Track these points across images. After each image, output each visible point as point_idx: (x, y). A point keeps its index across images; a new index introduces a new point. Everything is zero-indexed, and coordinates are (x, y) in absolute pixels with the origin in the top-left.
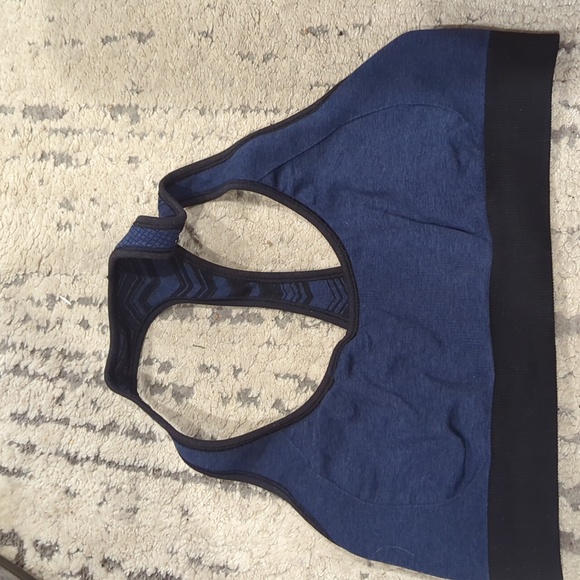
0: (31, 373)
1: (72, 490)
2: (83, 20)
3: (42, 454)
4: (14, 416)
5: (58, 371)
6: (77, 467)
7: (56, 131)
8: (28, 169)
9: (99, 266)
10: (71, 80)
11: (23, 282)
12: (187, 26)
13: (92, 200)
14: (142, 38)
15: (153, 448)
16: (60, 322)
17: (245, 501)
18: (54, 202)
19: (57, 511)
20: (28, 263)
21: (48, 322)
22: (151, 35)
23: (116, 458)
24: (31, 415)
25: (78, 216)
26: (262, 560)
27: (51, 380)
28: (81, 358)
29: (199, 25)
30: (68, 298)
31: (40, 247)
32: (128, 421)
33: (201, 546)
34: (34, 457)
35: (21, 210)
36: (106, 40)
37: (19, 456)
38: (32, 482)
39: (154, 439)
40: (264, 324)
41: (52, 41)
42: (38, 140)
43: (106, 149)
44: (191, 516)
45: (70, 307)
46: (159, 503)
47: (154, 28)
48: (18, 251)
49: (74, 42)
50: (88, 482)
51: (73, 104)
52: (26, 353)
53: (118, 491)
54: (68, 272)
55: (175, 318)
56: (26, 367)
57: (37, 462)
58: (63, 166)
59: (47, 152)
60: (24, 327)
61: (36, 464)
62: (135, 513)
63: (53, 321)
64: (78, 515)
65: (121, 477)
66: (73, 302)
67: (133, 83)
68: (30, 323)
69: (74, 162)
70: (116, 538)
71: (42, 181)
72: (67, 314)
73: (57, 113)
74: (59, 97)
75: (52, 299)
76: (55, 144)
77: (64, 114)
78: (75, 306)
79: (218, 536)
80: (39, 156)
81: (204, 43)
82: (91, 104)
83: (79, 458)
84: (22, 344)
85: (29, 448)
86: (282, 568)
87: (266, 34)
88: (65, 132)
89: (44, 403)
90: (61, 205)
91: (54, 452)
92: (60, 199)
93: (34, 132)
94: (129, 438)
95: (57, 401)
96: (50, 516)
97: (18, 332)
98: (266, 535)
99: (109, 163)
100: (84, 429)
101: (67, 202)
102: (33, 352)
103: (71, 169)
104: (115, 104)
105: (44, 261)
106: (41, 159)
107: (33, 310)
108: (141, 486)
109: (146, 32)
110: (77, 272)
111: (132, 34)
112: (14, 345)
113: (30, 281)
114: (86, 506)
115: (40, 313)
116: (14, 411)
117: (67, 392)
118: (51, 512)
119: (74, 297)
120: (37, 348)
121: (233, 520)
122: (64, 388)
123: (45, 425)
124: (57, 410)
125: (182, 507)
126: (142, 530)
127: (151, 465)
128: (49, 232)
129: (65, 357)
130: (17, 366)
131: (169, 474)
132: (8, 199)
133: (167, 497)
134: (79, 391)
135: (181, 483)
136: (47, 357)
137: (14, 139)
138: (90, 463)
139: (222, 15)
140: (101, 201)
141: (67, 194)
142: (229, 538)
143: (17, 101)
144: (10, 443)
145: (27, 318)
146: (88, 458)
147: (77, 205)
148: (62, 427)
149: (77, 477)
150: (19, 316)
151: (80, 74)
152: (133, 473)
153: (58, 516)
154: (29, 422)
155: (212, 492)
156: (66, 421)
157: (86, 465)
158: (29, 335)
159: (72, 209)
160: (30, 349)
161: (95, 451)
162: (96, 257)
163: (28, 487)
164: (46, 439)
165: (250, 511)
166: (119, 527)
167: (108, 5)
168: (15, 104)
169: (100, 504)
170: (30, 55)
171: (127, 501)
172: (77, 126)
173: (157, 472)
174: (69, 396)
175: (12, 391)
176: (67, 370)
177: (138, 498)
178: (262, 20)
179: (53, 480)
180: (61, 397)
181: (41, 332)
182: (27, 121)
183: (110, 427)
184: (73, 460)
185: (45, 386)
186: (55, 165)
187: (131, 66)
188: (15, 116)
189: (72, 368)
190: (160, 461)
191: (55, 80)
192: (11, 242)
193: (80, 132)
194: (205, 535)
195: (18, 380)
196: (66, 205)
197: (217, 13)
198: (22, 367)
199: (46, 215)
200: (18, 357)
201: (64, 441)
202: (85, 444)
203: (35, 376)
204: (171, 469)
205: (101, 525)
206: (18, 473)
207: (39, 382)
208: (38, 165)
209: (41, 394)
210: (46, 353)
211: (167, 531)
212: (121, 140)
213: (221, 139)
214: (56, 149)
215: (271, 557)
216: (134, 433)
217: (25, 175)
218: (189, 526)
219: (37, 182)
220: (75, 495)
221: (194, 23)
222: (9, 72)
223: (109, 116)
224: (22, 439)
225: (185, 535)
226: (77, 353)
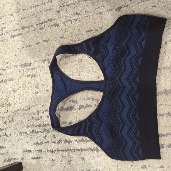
0: (37, 132)
1: (53, 159)
2: (31, 40)
3: (44, 152)
4: (35, 144)
5: (43, 130)
6: (54, 153)
7: (30, 69)
8: (25, 80)
9: (48, 101)
10: (31, 55)
11: (30, 109)
12: (57, 36)
13: (43, 85)
14: (46, 41)
15: (71, 144)
16: (41, 117)
17: (98, 153)
18: (33, 87)
19: (51, 165)
20: (30, 104)
21: (38, 118)
22: (49, 40)
23: (63, 149)
24: (39, 142)
25: (40, 89)
26: (105, 167)
27: (42, 132)
28: (48, 125)
29: (60, 35)
30: (42, 111)
31: (32, 99)
32: (64, 139)
33: (89, 167)
34: (42, 153)
35: (25, 91)
36: (37, 44)
37: (38, 154)
38: (43, 160)
39: (71, 142)
40: (93, 107)
41: (24, 47)
42: (26, 72)
43: (44, 71)
44: (85, 160)
45: (43, 113)
46: (76, 158)
47: (49, 38)
48: (27, 101)
49: (30, 46)
50: (57, 156)
51: (33, 61)
52: (34, 127)
53: (65, 157)
54: (41, 104)
55: (70, 110)
56: (35, 130)
57: (43, 154)
58: (34, 77)
59: (29, 75)
60: (32, 120)
61: (43, 155)
62: (71, 162)
63: (39, 117)
64: (56, 165)
65: (65, 153)
66: (43, 112)
67: (47, 53)
68: (34, 119)
69: (36, 76)
70: (67, 169)
71: (29, 82)
72: (43, 115)
73: (29, 64)
74: (29, 60)
75: (38, 112)
76: (30, 72)
77: (31, 64)
78: (44, 112)
79: (93, 163)
80: (27, 76)
81: (62, 39)
82: (37, 61)
83: (53, 151)
84: (33, 125)
85: (40, 151)
86: (111, 168)
87: (77, 34)
88: (32, 69)
89: (42, 138)
90: (35, 88)
91: (47, 151)
92: (35, 86)
93: (24, 70)
94: (65, 143)
95: (45, 137)
96: (49, 167)
97: (31, 122)
98: (105, 161)
99: (45, 75)
100: (53, 143)
101: (37, 86)
102: (36, 126)
103: (36, 78)
104: (43, 59)
105: (34, 103)
106: (28, 77)
107: (34, 116)
108: (71, 155)
109: (47, 40)
110: (43, 104)
111: (44, 41)
112: (31, 126)
113: (31, 108)
114: (58, 163)
115: (36, 116)
116: (34, 142)
117: (47, 135)
118: (49, 166)
119: (44, 110)
120: (37, 125)
121: (96, 158)
122: (46, 134)
123: (43, 144)
124: (45, 140)
125: (82, 158)
126: (73, 166)
127: (72, 149)
128: (34, 95)
129: (44, 126)
130: (33, 130)
131: (77, 150)
132: (21, 89)
133: (78, 156)
134: (50, 134)
135: (80, 152)
136: (40, 127)
137: (20, 73)
138: (56, 151)
139: (65, 32)
140: (45, 84)
141: (36, 84)
142: (96, 163)
143: (18, 63)
144: (35, 151)
145: (33, 118)
146: (56, 150)
147: (39, 87)
148: (48, 144)
149: (54, 156)
150: (31, 118)
151: (33, 53)
152: (68, 152)
153: (51, 167)
154: (39, 144)
155: (89, 152)
156: (48, 142)
157: (56, 152)
158: (34, 122)
159: (38, 88)
160: (35, 126)
161: (57, 148)
162: (47, 99)
163: (42, 161)
164: (44, 148)
165: (99, 155)
166: (67, 166)
167: (36, 35)
168: (18, 64)
169: (61, 161)
170: (19, 51)
171: (68, 160)
172: (35, 67)
173: (74, 150)
174: (48, 136)
175: (33, 137)
176: (46, 129)
177: (71, 158)
178: (76, 31)
179: (48, 158)
180: (46, 136)
181: (37, 121)
182: (22, 68)
183: (60, 141)
184: (52, 152)
185: (41, 134)
186: (32, 78)
187: (45, 49)
188: (19, 67)
189: (47, 128)
190: (74, 147)
191: (27, 56)
192: (25, 99)
193: (36, 68)
194: (89, 164)
195: (34, 134)
196: (37, 87)
197: (64, 32)
198: (34, 131)
199: (32, 91)
200: (33, 128)
201: (49, 147)
202: (54, 147)
203: (38, 132)
204: (77, 149)
205: (63, 167)
206: (39, 158)
207: (39, 134)
208: (27, 79)
209: (40, 137)
210: (40, 126)
211: (80, 165)
212: (47, 68)
213: (72, 63)
214: (31, 73)
215: (107, 166)
216: (66, 142)
217: (24, 82)
218: (85, 162)
219: (28, 83)
220: (54, 160)
221: (59, 35)
222: (15, 56)
223: (42, 63)
224: (38, 149)
225: (84, 165)
226: (47, 124)
